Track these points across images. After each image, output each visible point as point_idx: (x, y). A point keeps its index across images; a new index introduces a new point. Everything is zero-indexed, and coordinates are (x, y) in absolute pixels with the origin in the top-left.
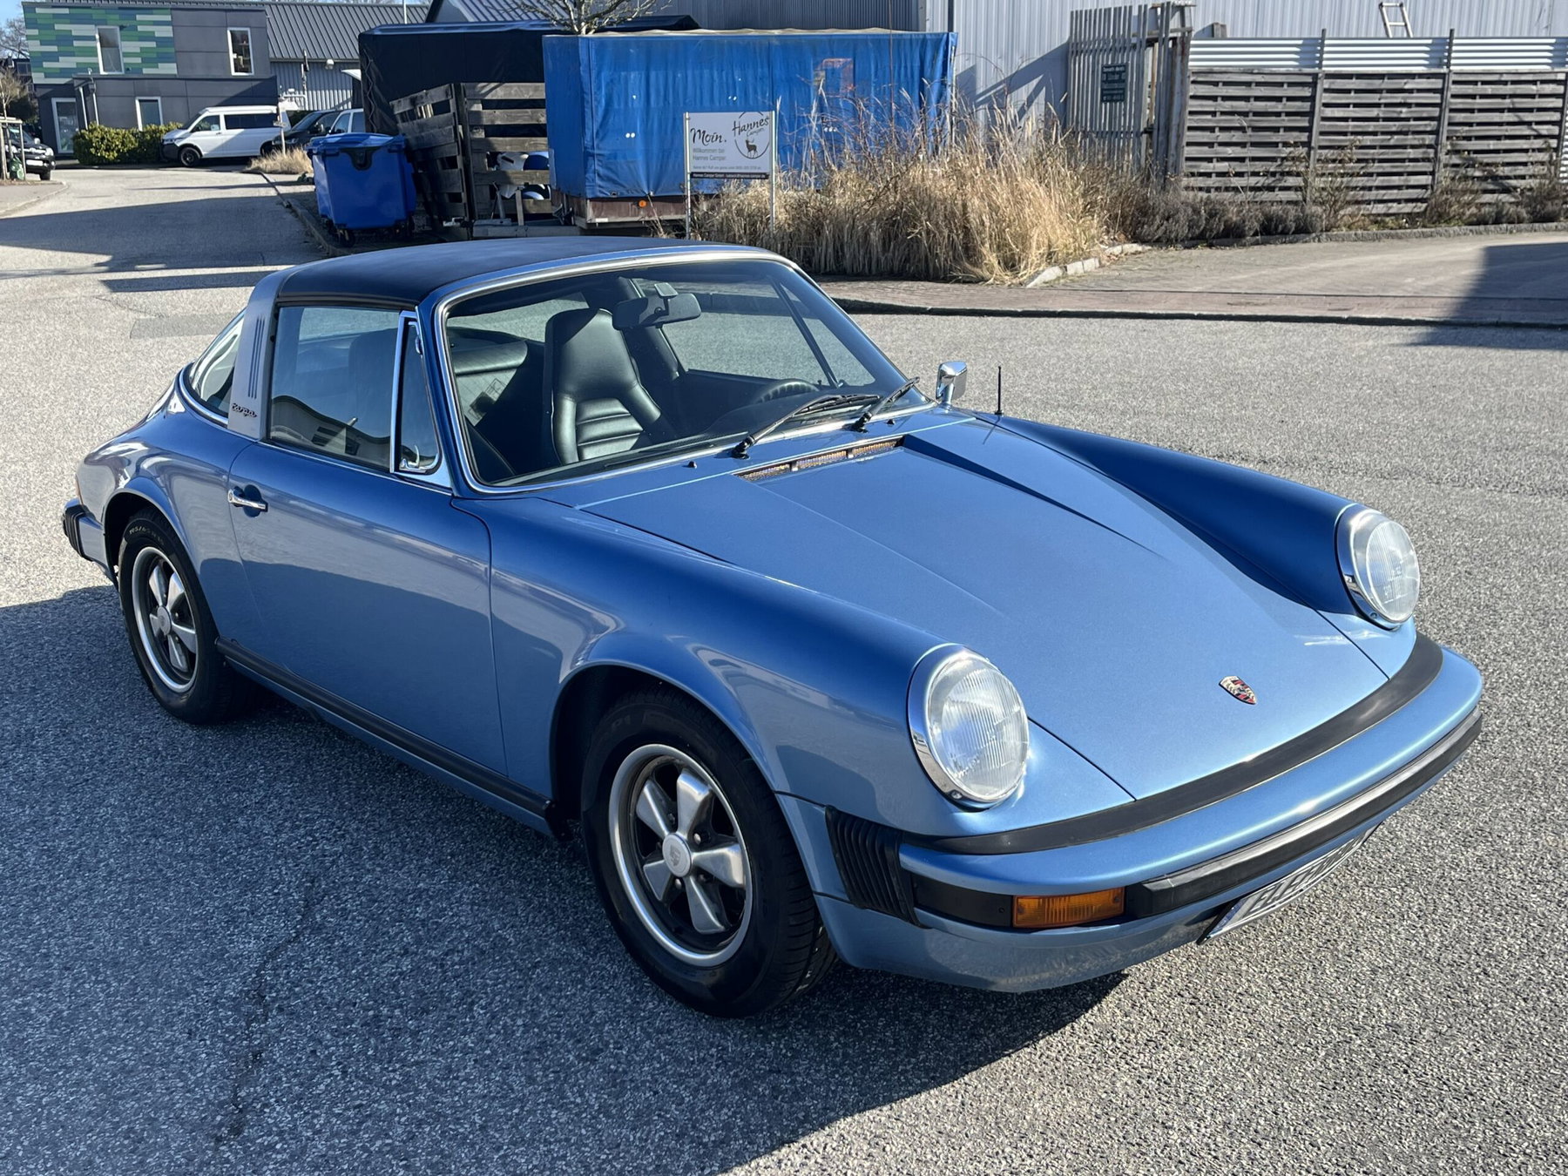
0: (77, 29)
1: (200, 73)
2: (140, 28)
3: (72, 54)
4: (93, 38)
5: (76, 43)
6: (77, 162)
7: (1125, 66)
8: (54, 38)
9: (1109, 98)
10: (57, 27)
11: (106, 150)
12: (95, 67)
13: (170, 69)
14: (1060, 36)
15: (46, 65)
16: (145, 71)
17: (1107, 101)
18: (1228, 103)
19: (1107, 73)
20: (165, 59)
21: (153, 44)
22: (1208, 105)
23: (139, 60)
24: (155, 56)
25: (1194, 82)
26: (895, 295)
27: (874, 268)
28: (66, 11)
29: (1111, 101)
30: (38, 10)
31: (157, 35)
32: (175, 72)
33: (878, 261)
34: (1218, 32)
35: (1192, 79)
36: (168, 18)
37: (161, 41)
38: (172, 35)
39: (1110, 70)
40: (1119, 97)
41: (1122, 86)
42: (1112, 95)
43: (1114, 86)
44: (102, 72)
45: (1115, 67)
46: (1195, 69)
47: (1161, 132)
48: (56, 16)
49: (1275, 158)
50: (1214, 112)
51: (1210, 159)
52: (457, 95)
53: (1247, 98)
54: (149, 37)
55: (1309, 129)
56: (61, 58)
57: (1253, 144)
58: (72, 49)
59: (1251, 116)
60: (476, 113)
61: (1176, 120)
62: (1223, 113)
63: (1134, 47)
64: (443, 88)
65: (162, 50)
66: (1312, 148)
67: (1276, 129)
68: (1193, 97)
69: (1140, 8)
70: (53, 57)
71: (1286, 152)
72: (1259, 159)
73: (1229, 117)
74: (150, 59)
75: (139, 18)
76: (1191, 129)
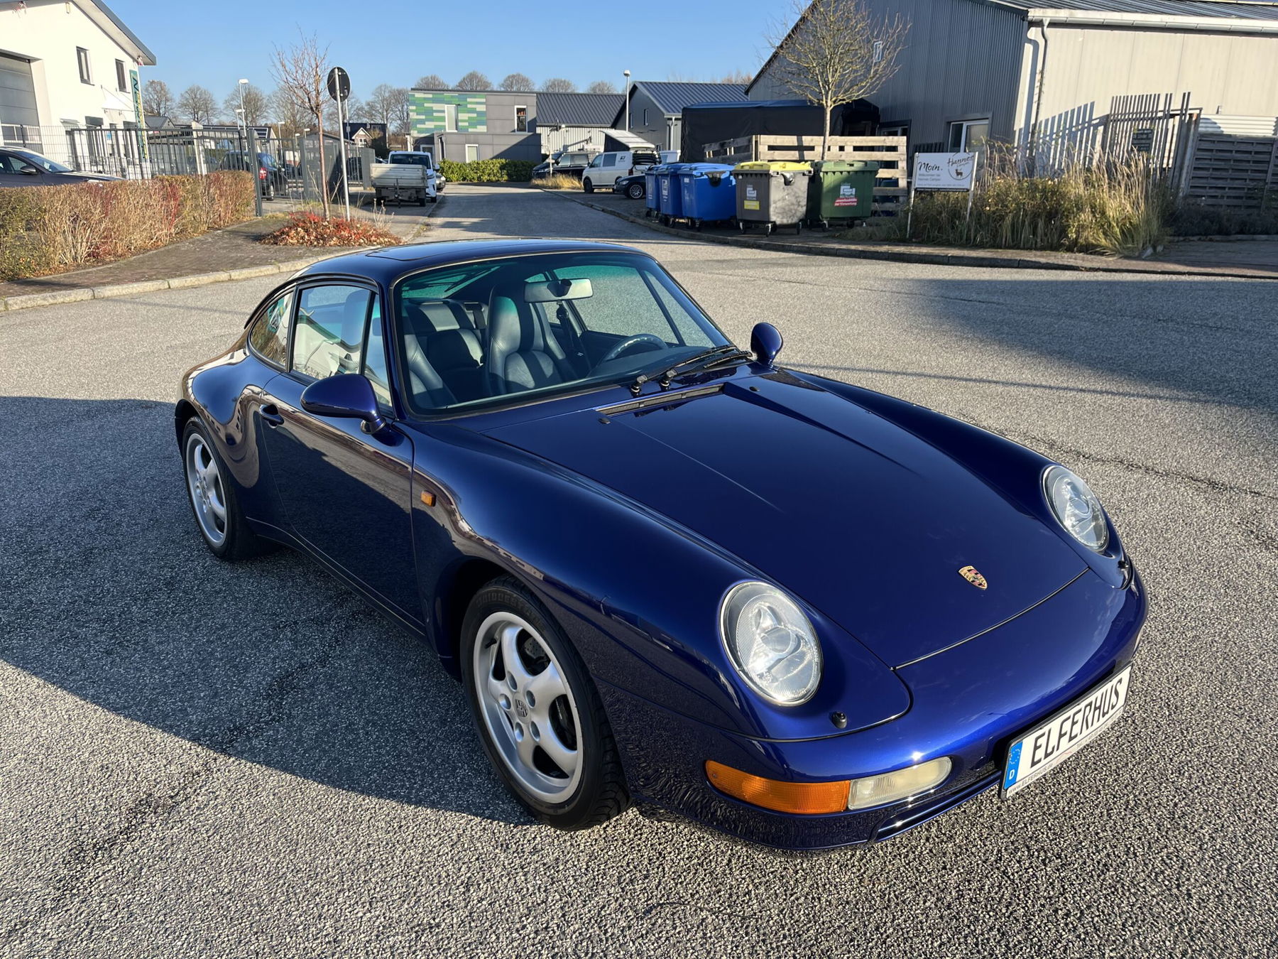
0: (436, 106)
1: (498, 131)
2: (469, 106)
3: (432, 120)
4: (442, 111)
5: (435, 114)
7: (1153, 130)
8: (422, 110)
10: (426, 105)
12: (444, 127)
13: (482, 129)
15: (418, 126)
16: (470, 130)
18: (1218, 154)
19: (1137, 134)
20: (481, 123)
21: (475, 115)
22: (1208, 155)
23: (467, 124)
24: (476, 121)
25: (1200, 140)
28: (431, 96)
30: (416, 95)
31: (478, 110)
32: (486, 132)
36: (484, 100)
37: (479, 113)
38: (485, 110)
39: (1140, 132)
41: (1148, 142)
42: (1140, 147)
43: (1142, 142)
44: (447, 131)
45: (1144, 130)
46: (1202, 133)
48: (425, 99)
49: (1244, 188)
50: (1211, 159)
51: (1205, 187)
52: (756, 142)
53: (1231, 151)
54: (473, 111)
55: (1266, 172)
56: (427, 123)
57: (1232, 179)
58: (431, 117)
59: (1232, 162)
60: (764, 153)
61: (1187, 163)
62: (1215, 160)
63: (1160, 118)
64: (747, 138)
65: (479, 118)
66: (1267, 184)
67: (1247, 171)
68: (1199, 149)
69: (1167, 95)
70: (422, 122)
71: (1252, 184)
72: (1235, 188)
73: (1220, 163)
74: (473, 123)
75: (469, 100)
76: (1195, 169)
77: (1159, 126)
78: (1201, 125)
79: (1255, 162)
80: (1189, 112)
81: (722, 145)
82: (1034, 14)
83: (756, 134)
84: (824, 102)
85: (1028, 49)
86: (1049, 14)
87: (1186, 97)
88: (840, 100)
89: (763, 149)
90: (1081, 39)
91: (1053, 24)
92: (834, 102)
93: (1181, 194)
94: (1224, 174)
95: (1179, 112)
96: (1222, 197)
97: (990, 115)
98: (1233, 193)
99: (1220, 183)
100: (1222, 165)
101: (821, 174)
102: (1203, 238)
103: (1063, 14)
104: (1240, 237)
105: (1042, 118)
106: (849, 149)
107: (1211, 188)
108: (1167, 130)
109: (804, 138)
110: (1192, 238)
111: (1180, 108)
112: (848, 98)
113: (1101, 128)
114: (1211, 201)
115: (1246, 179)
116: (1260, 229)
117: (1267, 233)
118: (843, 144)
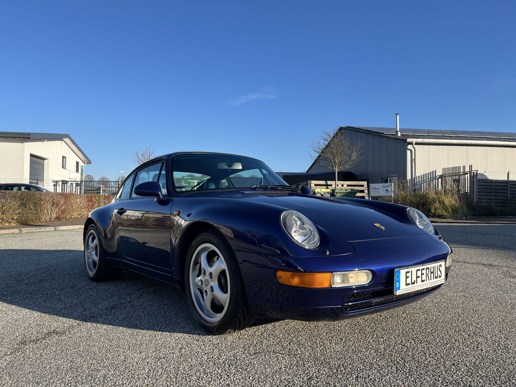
7: (460, 179)
18: (487, 187)
22: (483, 187)
25: (479, 182)
45: (456, 179)
47: (471, 193)
49: (500, 199)
50: (484, 189)
51: (484, 199)
52: (310, 183)
53: (492, 186)
55: (507, 193)
57: (494, 196)
59: (493, 189)
60: (313, 187)
61: (475, 190)
62: (486, 189)
63: (462, 175)
64: (306, 182)
66: (508, 197)
67: (499, 193)
68: (479, 185)
69: (463, 166)
71: (503, 198)
72: (496, 199)
73: (488, 190)
76: (479, 192)
77: (462, 178)
78: (478, 176)
79: (502, 189)
80: (473, 172)
81: (297, 185)
82: (409, 140)
83: (310, 180)
84: (335, 169)
85: (409, 152)
86: (415, 140)
87: (471, 167)
88: (341, 169)
89: (313, 185)
90: (428, 149)
91: (416, 144)
92: (339, 169)
93: (475, 201)
94: (491, 194)
95: (469, 172)
96: (492, 203)
97: (397, 175)
98: (495, 201)
99: (490, 197)
100: (489, 191)
101: (335, 193)
102: (486, 217)
103: (420, 140)
104: (501, 216)
105: (417, 175)
106: (345, 186)
107: (486, 199)
108: (465, 179)
109: (328, 182)
110: (482, 217)
111: (469, 171)
112: (344, 168)
113: (440, 180)
114: (487, 204)
115: (500, 196)
116: (509, 214)
117: (512, 215)
118: (343, 184)
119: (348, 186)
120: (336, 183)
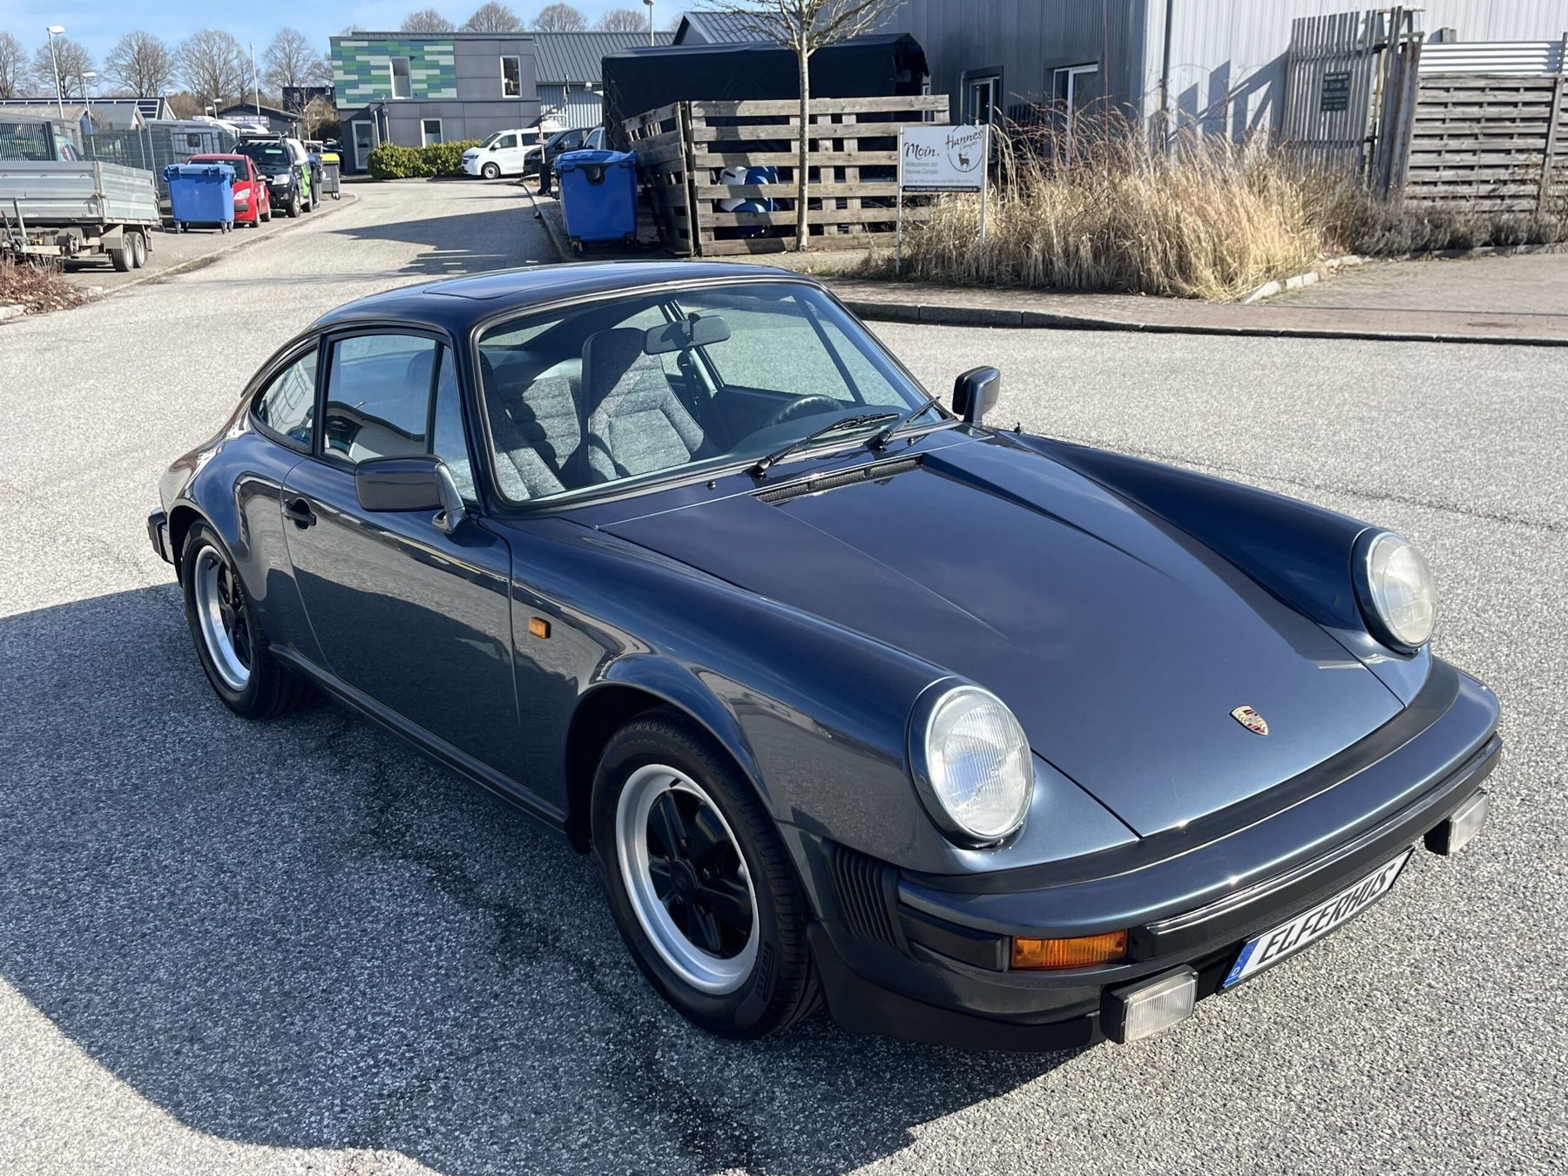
0: (375, 60)
1: (476, 96)
2: (427, 58)
3: (369, 82)
4: (387, 68)
5: (374, 72)
6: (370, 176)
7: (1349, 74)
8: (355, 68)
9: (1330, 107)
10: (358, 58)
11: (396, 166)
12: (389, 93)
13: (451, 93)
14: (1278, 45)
15: (348, 92)
16: (431, 95)
17: (1328, 110)
18: (1459, 109)
19: (1329, 81)
20: (447, 84)
21: (437, 72)
22: (1438, 112)
23: (425, 86)
24: (439, 82)
25: (1422, 88)
26: (1106, 311)
27: (1084, 283)
28: (365, 44)
29: (1332, 110)
30: (343, 44)
31: (441, 63)
32: (455, 96)
33: (1089, 275)
34: (1446, 37)
35: (1421, 85)
36: (451, 48)
37: (444, 69)
38: (453, 63)
39: (1332, 78)
40: (1340, 106)
41: (1344, 94)
42: (1334, 104)
43: (1336, 95)
44: (395, 97)
45: (1338, 75)
46: (1425, 75)
47: (1385, 140)
48: (357, 49)
49: (1507, 166)
50: (1444, 120)
52: (683, 113)
53: (1481, 104)
54: (435, 65)
55: (1545, 136)
56: (360, 86)
57: (1484, 151)
58: (369, 77)
59: (1481, 123)
61: (1404, 127)
62: (1452, 120)
63: (1359, 54)
65: (444, 76)
66: (1546, 156)
67: (1510, 135)
68: (1420, 104)
69: (1368, 13)
70: (354, 85)
72: (1490, 167)
73: (1460, 125)
74: (434, 85)
75: (426, 48)
76: (1417, 136)
77: (1358, 67)
78: (1421, 62)
79: (1523, 120)
80: (1399, 41)
84: (798, 46)
87: (1396, 16)
88: (821, 44)
94: (1471, 143)
95: (1384, 42)
97: (1098, 58)
99: (1464, 160)
100: (1464, 128)
104: (1491, 251)
106: (849, 120)
108: (1369, 75)
111: (1384, 35)
115: (1509, 151)
118: (838, 111)
119: (862, 118)
120: (802, 109)
